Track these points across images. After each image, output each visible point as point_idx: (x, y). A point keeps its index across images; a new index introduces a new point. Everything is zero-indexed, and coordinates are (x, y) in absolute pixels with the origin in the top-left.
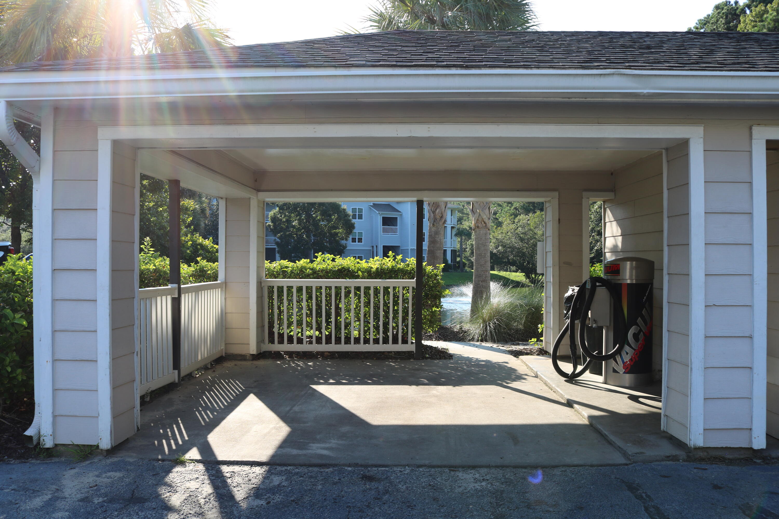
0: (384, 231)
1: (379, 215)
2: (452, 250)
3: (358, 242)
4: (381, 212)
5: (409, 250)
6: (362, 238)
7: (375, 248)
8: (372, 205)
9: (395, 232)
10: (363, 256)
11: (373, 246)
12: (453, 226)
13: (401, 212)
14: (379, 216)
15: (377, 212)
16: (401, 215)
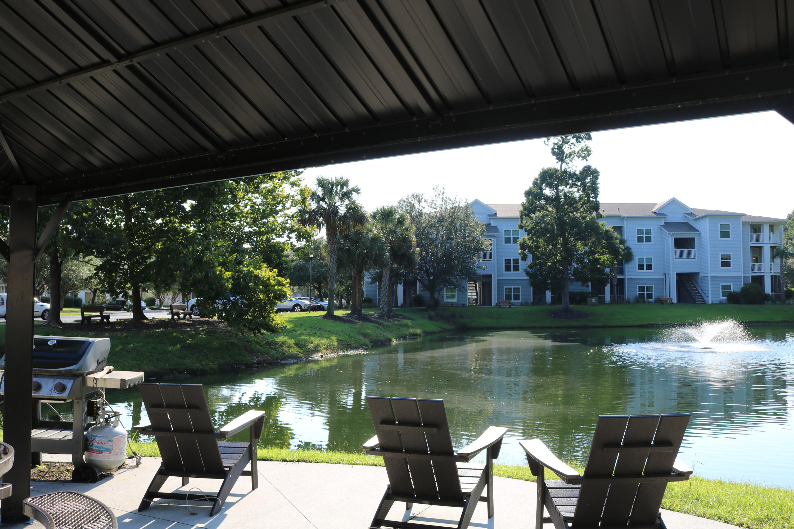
0: (677, 255)
1: (670, 236)
2: (772, 276)
3: (647, 270)
4: (672, 233)
5: (709, 278)
6: (651, 265)
7: (667, 275)
8: (663, 224)
9: (693, 255)
10: (653, 286)
11: (665, 274)
12: (772, 245)
13: (698, 231)
14: (670, 238)
15: (667, 233)
16: (699, 235)
